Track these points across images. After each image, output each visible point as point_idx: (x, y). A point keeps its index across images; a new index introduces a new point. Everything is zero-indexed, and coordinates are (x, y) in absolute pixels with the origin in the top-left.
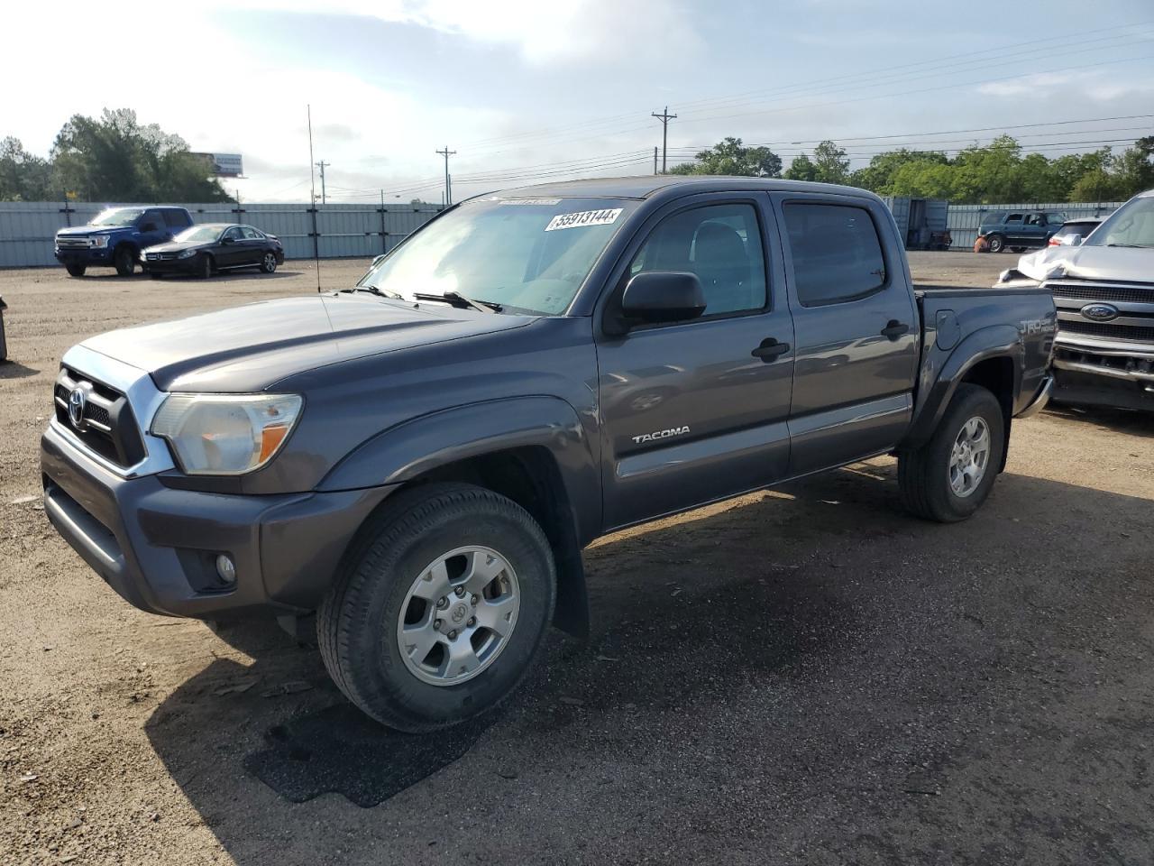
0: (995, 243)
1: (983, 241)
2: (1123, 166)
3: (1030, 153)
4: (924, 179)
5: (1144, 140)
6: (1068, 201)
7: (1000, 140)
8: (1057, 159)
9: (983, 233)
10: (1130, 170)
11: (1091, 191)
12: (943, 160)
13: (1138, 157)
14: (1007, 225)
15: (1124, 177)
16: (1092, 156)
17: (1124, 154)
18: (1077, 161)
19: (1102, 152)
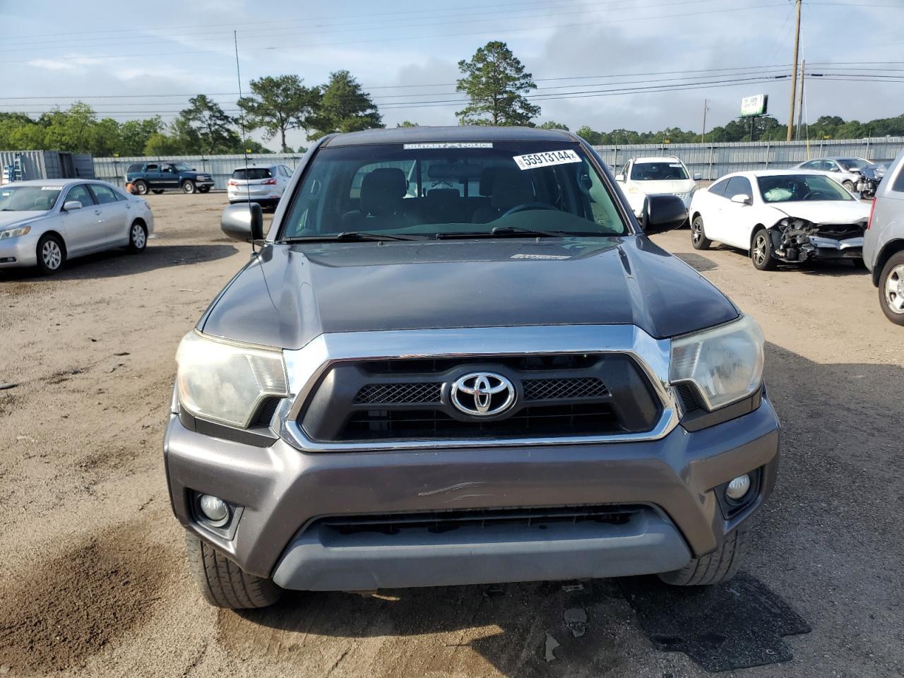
0: (141, 188)
1: (133, 186)
2: (175, 129)
3: (104, 118)
4: (18, 136)
5: (184, 111)
6: (144, 155)
7: (77, 106)
8: (124, 123)
9: (129, 179)
10: (181, 132)
11: (159, 148)
12: (29, 121)
13: (184, 124)
14: (147, 173)
15: (178, 138)
16: (148, 122)
17: (175, 121)
18: (139, 125)
19: (156, 119)
